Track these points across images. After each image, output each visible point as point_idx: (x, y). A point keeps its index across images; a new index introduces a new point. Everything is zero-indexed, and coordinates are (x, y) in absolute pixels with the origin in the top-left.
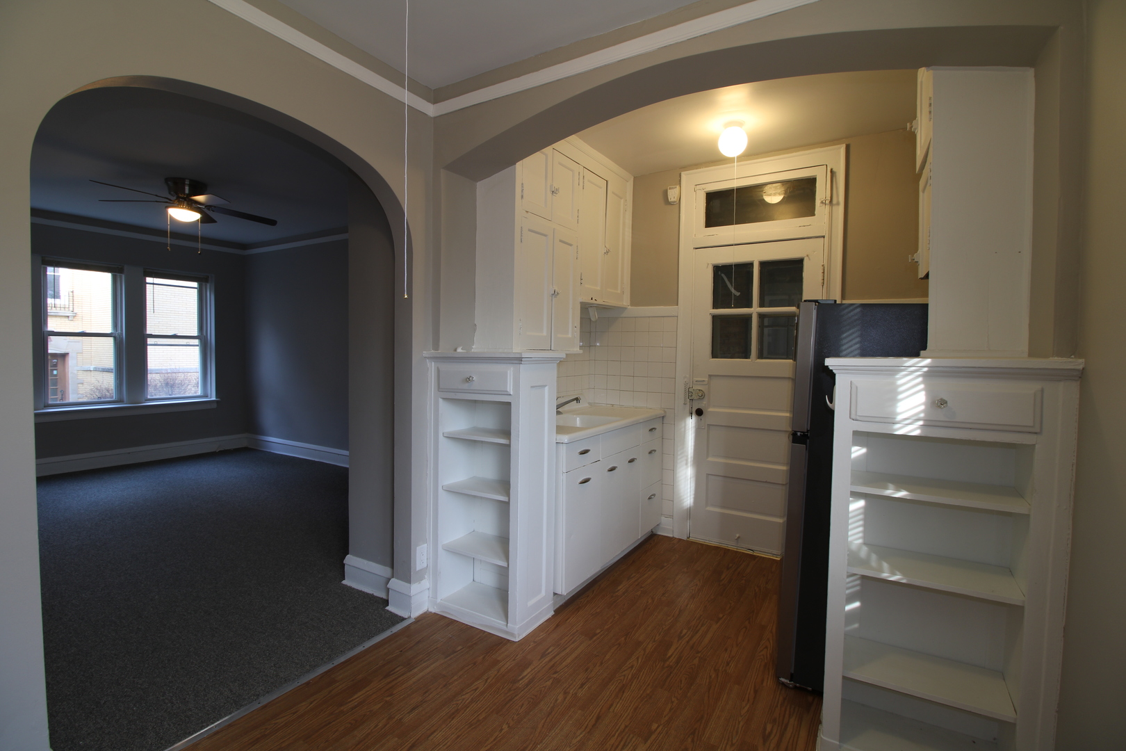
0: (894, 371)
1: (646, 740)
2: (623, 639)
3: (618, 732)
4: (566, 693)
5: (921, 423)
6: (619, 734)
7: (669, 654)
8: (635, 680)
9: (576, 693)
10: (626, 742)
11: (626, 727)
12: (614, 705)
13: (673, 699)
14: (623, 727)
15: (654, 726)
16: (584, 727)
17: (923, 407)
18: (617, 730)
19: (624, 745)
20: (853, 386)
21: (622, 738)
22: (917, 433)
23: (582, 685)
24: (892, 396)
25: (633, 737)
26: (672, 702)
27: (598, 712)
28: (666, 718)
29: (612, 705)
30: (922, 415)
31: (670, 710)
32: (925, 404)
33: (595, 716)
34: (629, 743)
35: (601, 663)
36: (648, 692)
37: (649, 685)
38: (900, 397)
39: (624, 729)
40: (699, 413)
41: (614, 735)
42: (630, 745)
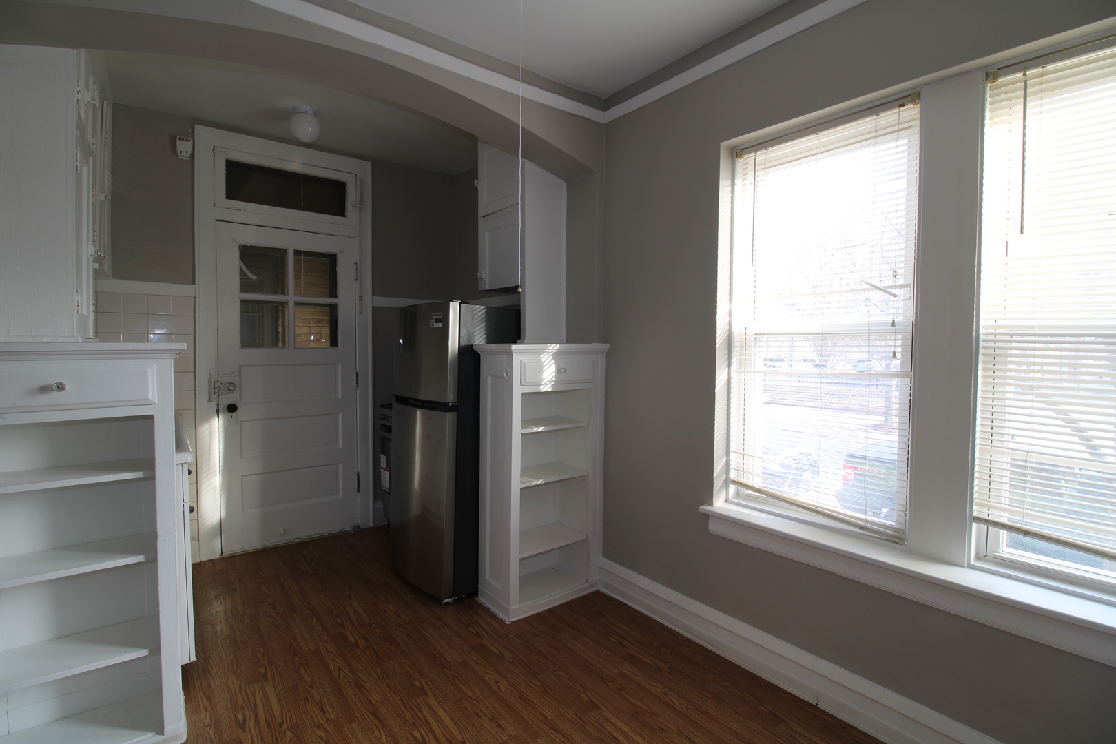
0: (542, 352)
1: (426, 694)
2: (297, 659)
3: (403, 708)
4: (319, 726)
5: (553, 383)
6: (404, 708)
7: (353, 640)
8: (358, 673)
9: (328, 719)
10: (416, 707)
11: (401, 700)
12: (371, 698)
13: (402, 661)
14: (399, 703)
15: (417, 683)
16: (374, 728)
17: (554, 374)
18: (400, 708)
19: (419, 709)
20: (523, 365)
21: (411, 707)
22: (550, 390)
23: (323, 710)
24: (539, 368)
25: (416, 701)
26: (404, 663)
27: (367, 712)
28: (416, 673)
29: (369, 700)
30: (554, 379)
31: (410, 667)
32: (554, 372)
33: (370, 715)
34: (419, 705)
35: (312, 686)
36: (380, 671)
37: (372, 668)
38: (544, 369)
39: (403, 702)
40: (232, 408)
41: (403, 712)
42: (422, 706)
